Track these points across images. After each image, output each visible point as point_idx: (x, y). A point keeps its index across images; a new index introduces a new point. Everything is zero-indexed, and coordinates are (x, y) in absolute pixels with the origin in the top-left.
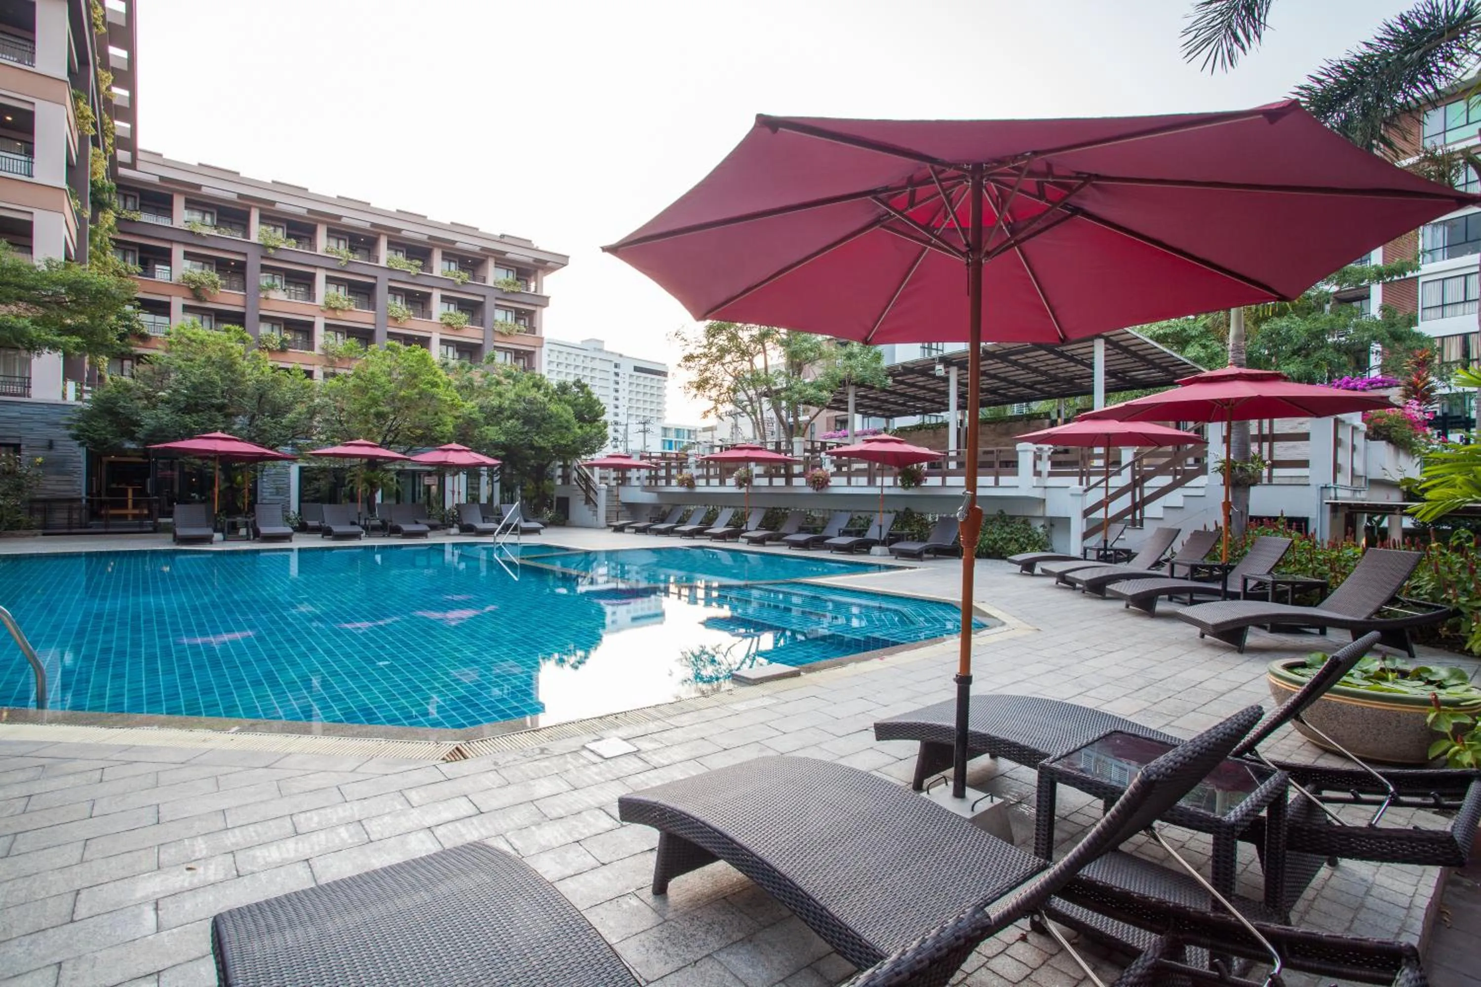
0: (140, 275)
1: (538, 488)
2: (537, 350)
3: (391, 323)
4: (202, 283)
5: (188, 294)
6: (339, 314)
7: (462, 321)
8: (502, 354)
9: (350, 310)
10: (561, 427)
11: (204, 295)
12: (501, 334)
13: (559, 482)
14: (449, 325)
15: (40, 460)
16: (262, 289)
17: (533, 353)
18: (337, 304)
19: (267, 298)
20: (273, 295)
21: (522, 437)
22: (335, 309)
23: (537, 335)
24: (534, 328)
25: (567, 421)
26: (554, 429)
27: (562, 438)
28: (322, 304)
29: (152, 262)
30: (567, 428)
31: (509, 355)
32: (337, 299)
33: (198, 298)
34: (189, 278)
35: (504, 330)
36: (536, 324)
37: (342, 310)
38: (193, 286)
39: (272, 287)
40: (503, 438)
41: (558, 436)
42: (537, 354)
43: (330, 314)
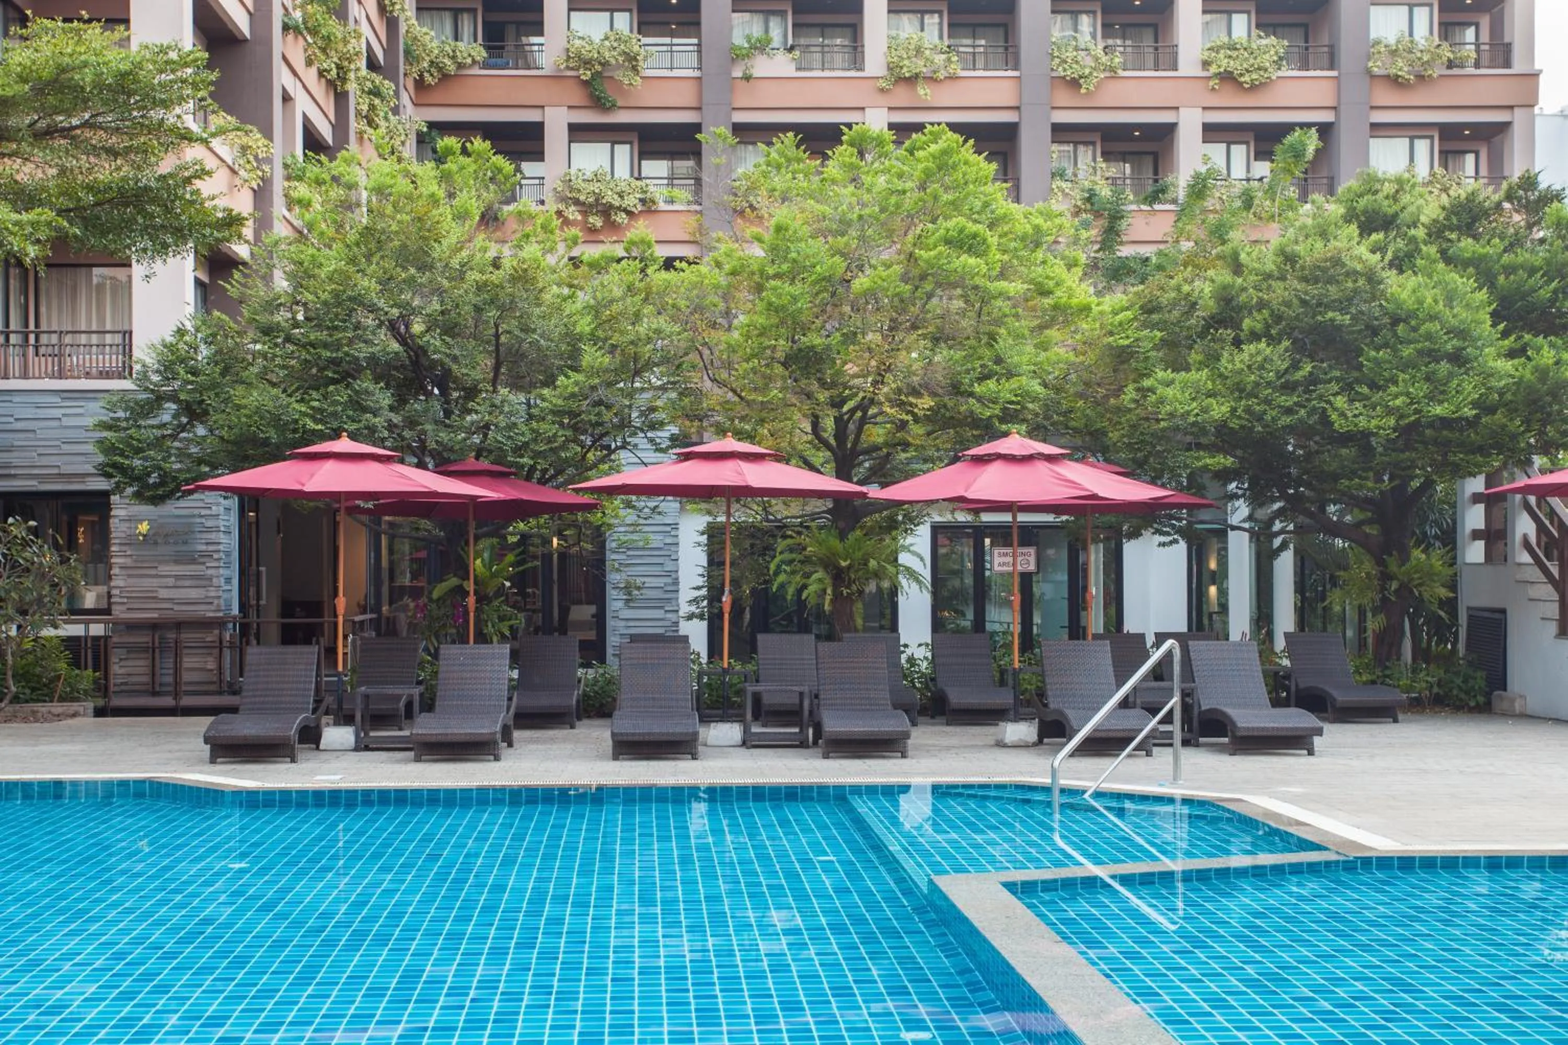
0: (486, 66)
1: (1386, 577)
2: (1518, 116)
3: (1063, 97)
4: (605, 64)
5: (577, 96)
6: (924, 92)
7: (1266, 60)
8: (1400, 145)
9: (952, 78)
10: (1433, 356)
11: (611, 93)
12: (1395, 81)
13: (1475, 552)
14: (1228, 78)
15: (144, 527)
16: (736, 56)
17: (1503, 128)
18: (919, 66)
19: (747, 78)
20: (762, 67)
21: (1288, 401)
22: (912, 80)
23: (1518, 67)
24: (1507, 49)
25: (1461, 333)
26: (1405, 366)
27: (1438, 392)
28: (882, 71)
29: (511, 31)
30: (1458, 359)
31: (1422, 147)
32: (919, 51)
33: (599, 103)
34: (579, 56)
35: (1401, 68)
36: (1515, 34)
37: (931, 80)
38: (586, 75)
39: (761, 47)
40: (1219, 410)
41: (1420, 389)
42: (1518, 130)
43: (901, 96)
